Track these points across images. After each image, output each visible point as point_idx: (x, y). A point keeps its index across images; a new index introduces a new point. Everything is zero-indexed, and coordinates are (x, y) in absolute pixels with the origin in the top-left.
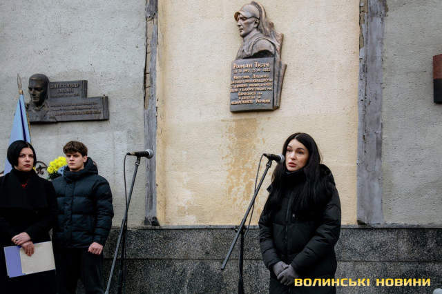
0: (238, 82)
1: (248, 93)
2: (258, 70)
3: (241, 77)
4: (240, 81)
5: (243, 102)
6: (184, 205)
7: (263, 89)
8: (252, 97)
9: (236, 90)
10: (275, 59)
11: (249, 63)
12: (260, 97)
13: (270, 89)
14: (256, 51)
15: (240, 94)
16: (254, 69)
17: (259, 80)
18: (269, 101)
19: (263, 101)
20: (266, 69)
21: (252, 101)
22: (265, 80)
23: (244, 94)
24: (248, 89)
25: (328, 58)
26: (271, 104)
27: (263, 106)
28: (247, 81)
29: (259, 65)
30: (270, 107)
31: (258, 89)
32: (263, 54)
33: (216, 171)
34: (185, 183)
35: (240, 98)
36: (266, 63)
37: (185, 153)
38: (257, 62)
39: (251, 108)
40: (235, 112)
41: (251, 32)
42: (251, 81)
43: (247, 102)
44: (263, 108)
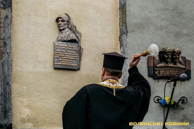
0: (59, 53)
1: (65, 60)
2: (70, 48)
3: (61, 51)
4: (61, 53)
5: (63, 64)
6: (24, 117)
7: (73, 59)
8: (67, 62)
9: (58, 57)
10: (78, 44)
11: (65, 44)
12: (71, 62)
13: (77, 59)
14: (69, 39)
15: (60, 59)
16: (68, 48)
17: (71, 54)
18: (76, 65)
19: (73, 65)
20: (74, 49)
21: (67, 64)
22: (74, 54)
23: (63, 60)
24: (65, 58)
25: (103, 49)
26: (77, 67)
27: (73, 67)
28: (64, 53)
29: (70, 46)
30: (76, 68)
31: (71, 58)
32: (73, 41)
33: (44, 99)
34: (25, 104)
35: (60, 61)
36: (74, 46)
37: (26, 87)
38: (70, 45)
39: (67, 68)
40: (55, 69)
41: (66, 28)
42: (66, 53)
43: (65, 64)
44: (73, 68)
